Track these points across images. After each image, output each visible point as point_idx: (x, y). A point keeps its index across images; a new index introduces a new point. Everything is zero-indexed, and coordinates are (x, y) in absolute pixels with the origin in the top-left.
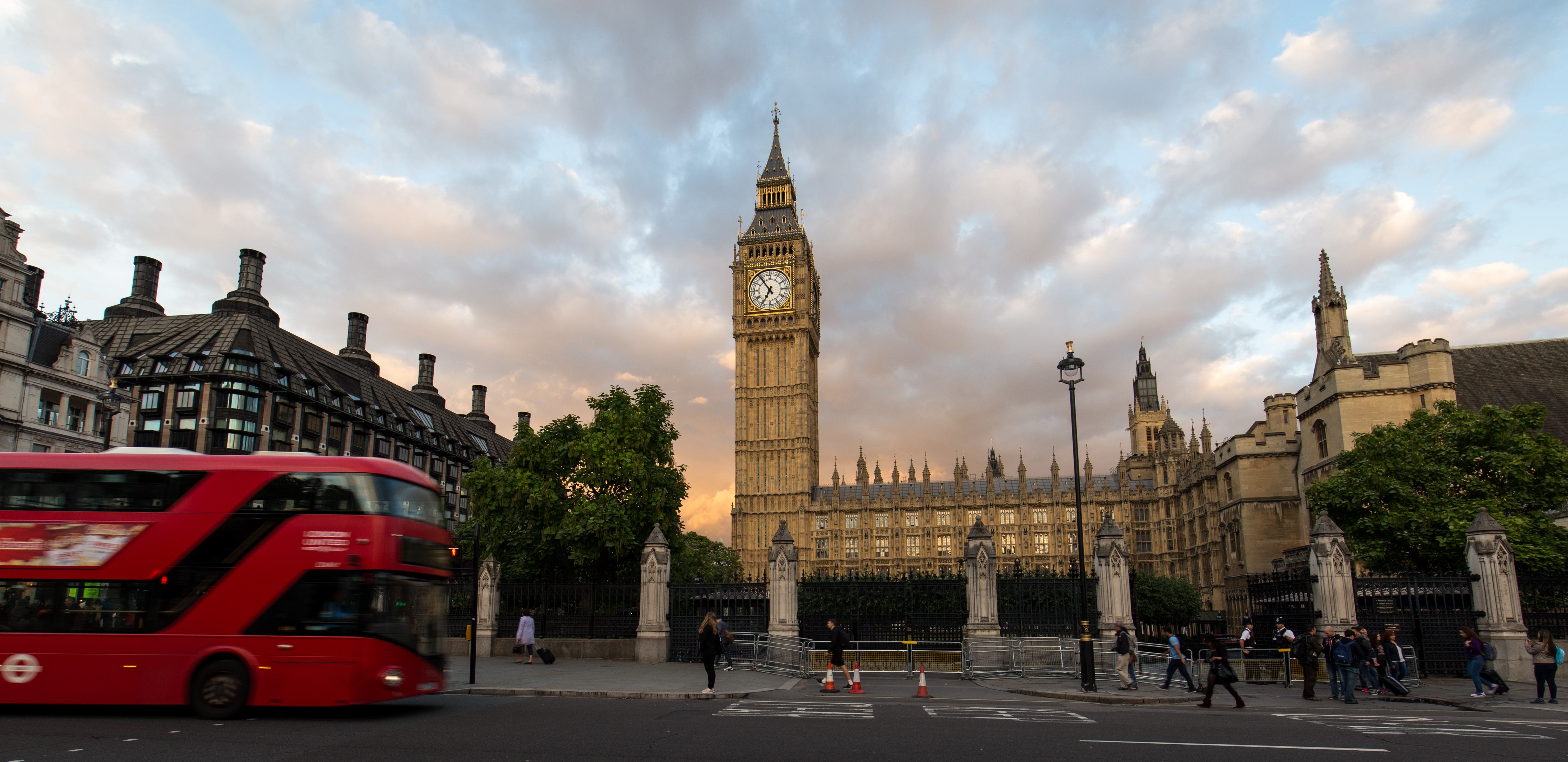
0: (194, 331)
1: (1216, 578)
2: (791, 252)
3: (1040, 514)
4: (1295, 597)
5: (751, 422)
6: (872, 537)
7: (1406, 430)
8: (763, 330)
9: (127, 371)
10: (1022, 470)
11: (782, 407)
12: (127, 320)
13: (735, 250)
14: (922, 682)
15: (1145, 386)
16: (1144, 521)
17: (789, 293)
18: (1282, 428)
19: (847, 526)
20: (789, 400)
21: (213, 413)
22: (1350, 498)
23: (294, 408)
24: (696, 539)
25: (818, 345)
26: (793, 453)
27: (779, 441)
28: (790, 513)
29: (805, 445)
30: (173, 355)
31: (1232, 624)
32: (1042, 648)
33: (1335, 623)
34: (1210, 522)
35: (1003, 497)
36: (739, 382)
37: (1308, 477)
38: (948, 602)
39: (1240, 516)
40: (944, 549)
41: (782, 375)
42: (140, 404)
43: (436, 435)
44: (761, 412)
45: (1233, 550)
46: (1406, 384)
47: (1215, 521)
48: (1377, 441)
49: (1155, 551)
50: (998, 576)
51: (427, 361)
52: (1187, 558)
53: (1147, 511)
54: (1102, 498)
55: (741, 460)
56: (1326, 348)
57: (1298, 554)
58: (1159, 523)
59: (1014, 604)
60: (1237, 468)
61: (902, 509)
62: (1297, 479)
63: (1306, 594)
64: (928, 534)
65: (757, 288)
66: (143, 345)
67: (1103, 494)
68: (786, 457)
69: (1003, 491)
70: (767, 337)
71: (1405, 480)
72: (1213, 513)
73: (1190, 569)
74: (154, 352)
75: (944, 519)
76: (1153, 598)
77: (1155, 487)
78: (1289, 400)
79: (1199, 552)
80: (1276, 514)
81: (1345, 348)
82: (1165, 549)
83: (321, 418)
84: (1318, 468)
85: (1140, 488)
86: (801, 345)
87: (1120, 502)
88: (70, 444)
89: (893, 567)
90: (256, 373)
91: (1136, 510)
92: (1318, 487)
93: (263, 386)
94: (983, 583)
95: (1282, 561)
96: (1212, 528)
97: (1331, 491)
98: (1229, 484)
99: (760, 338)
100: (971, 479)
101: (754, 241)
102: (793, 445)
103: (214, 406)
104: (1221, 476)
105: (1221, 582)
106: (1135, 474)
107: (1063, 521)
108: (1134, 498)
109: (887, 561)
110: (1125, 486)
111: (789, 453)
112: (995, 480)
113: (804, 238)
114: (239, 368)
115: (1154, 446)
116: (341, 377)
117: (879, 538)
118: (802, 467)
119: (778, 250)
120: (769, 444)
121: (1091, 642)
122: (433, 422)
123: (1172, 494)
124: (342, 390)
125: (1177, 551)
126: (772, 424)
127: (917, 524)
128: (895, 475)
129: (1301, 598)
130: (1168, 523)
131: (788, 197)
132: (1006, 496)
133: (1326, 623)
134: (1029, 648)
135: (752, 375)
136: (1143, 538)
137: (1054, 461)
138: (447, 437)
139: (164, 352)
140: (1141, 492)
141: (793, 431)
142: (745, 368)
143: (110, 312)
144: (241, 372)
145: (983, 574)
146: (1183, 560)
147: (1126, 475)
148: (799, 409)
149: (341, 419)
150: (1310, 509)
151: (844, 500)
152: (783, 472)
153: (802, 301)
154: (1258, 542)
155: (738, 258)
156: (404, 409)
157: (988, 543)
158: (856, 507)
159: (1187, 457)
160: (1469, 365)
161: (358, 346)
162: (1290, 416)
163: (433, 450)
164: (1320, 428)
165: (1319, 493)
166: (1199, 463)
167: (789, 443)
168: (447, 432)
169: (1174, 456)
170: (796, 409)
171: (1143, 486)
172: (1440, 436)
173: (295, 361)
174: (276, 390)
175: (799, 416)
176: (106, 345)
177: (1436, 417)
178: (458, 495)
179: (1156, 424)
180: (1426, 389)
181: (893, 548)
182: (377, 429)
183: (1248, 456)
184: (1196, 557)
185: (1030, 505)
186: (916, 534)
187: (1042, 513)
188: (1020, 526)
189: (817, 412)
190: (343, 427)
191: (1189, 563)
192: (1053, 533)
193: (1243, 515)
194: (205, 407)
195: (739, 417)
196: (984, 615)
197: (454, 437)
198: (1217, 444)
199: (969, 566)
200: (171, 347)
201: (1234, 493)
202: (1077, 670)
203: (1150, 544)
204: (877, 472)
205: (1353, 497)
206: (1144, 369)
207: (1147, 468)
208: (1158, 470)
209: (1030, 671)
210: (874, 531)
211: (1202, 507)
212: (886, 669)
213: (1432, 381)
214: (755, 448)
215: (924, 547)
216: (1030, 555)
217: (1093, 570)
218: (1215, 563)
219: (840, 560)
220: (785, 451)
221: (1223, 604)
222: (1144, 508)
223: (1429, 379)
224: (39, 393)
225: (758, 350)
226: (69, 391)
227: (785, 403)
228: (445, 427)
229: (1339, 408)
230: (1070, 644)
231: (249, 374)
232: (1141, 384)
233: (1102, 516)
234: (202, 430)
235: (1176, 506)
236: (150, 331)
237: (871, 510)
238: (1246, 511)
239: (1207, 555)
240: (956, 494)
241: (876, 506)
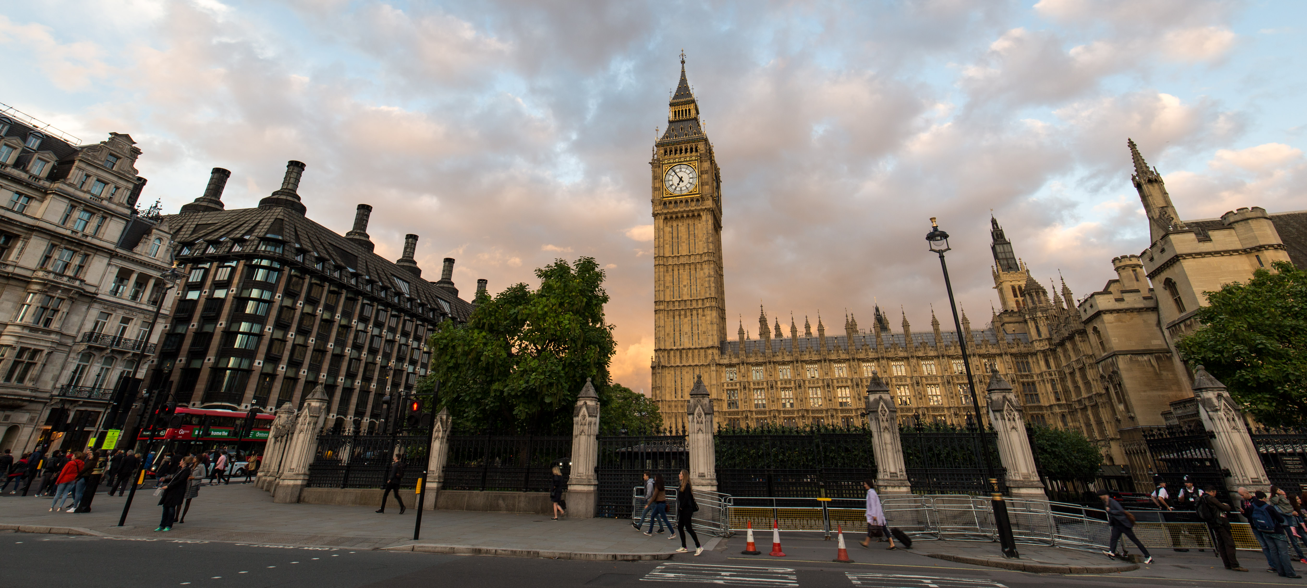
0: (242, 220)
1: (1110, 431)
2: (697, 151)
3: (928, 366)
4: (1198, 454)
5: (667, 284)
6: (777, 388)
7: (1252, 288)
8: (676, 210)
9: (186, 252)
10: (905, 325)
11: (693, 272)
12: (195, 214)
13: (653, 150)
14: (842, 545)
15: (1002, 251)
16: (1027, 373)
17: (696, 181)
18: (1135, 286)
19: (754, 378)
20: (699, 266)
21: (241, 284)
22: (1221, 352)
23: (304, 279)
24: (620, 391)
25: (720, 220)
26: (703, 311)
27: (691, 301)
28: (702, 365)
29: (714, 304)
30: (222, 240)
31: (1139, 480)
32: (955, 507)
33: (1247, 482)
34: (1091, 374)
35: (893, 350)
36: (657, 252)
37: (1173, 330)
38: (855, 455)
39: (1118, 368)
40: (844, 400)
41: (692, 245)
42: (188, 278)
43: (410, 300)
44: (676, 277)
45: (1120, 402)
46: (1239, 247)
47: (1095, 373)
48: (1230, 298)
49: (1044, 402)
50: (901, 429)
51: (412, 239)
52: (1076, 410)
53: (1028, 363)
54: (983, 351)
55: (659, 318)
56: (1156, 216)
57: (1185, 406)
58: (1041, 374)
59: (918, 457)
60: (1103, 322)
61: (802, 361)
62: (1163, 332)
63: (1207, 450)
64: (828, 385)
65: (671, 178)
66: (202, 232)
67: (984, 347)
68: (698, 314)
69: (892, 344)
70: (679, 215)
71: (1269, 335)
72: (1091, 365)
73: (1081, 421)
74: (209, 238)
75: (841, 371)
76: (1054, 452)
77: (1030, 341)
78: (1134, 261)
79: (1087, 404)
80: (1152, 366)
81: (1173, 216)
82: (1053, 401)
83: (323, 286)
84: (1180, 322)
85: (1017, 342)
86: (707, 221)
87: (1000, 355)
88: (128, 312)
89: (799, 417)
90: (281, 252)
91: (1018, 363)
92: (1188, 342)
93: (283, 261)
94: (887, 436)
95: (1171, 413)
96: (1093, 380)
97: (1201, 345)
98: (1099, 336)
99: (674, 216)
100: (861, 334)
101: (668, 144)
102: (703, 304)
103: (243, 278)
104: (1090, 330)
105: (1115, 435)
106: (1010, 328)
107: (951, 373)
108: (1014, 350)
109: (793, 412)
110: (1002, 339)
111: (700, 311)
112: (883, 334)
113: (706, 140)
114: (269, 248)
115: (1021, 302)
116: (344, 254)
117: (784, 389)
118: (712, 323)
119: (686, 150)
120: (683, 303)
121: (1003, 502)
122: (409, 289)
123: (1047, 347)
124: (343, 264)
125: (1064, 402)
126: (685, 286)
127: (817, 376)
128: (794, 330)
129: (1204, 454)
130: (1051, 375)
131: (693, 112)
132: (895, 349)
133: (1237, 482)
134: (941, 506)
135: (668, 246)
136: (1029, 389)
137: (934, 317)
138: (419, 301)
139: (216, 237)
140: (1018, 345)
141: (703, 293)
142: (662, 240)
143: (186, 208)
144: (269, 252)
145: (886, 427)
146: (1072, 412)
147: (1001, 329)
148: (707, 274)
149: (338, 288)
150: (1185, 362)
151: (749, 353)
152: (695, 328)
153: (707, 187)
154: (1143, 393)
155: (656, 156)
156: (388, 278)
157: (886, 397)
158: (761, 360)
159: (1054, 312)
160: (1291, 229)
161: (361, 229)
162: (1139, 275)
163: (406, 312)
164: (1170, 284)
165: (1190, 347)
166: (1067, 318)
167: (700, 302)
168: (419, 297)
169: (1042, 311)
170: (704, 273)
171: (1019, 339)
172: (1288, 293)
173: (311, 242)
174: (293, 265)
175: (707, 279)
176: (175, 233)
177: (1278, 276)
178: (422, 351)
179: (1020, 283)
180: (1258, 251)
181: (797, 399)
182: (365, 295)
183: (1111, 311)
184: (1085, 409)
185: (918, 357)
186: (816, 385)
187: (930, 365)
188: (912, 378)
189: (722, 276)
190: (338, 294)
191: (1079, 415)
192: (943, 384)
193: (1120, 367)
194: (236, 280)
195: (657, 280)
196: (893, 470)
197: (424, 300)
198: (1079, 301)
199: (871, 419)
200: (222, 234)
201: (1107, 346)
202: (993, 532)
203: (1037, 395)
204: (777, 328)
205: (1223, 351)
206: (998, 236)
207: (1019, 322)
208: (1029, 324)
209: (947, 533)
210: (779, 383)
211: (1079, 359)
212: (803, 528)
213: (1262, 243)
214: (671, 307)
215: (825, 398)
216: (925, 406)
217: (990, 424)
218: (1105, 415)
219: (750, 411)
220: (697, 309)
221: (1124, 458)
222: (1025, 361)
223: (1258, 241)
224: (116, 271)
225: (672, 226)
226: (139, 269)
227: (696, 269)
228: (418, 293)
229: (1183, 268)
230: (982, 503)
231: (275, 253)
232: (999, 249)
233: (986, 369)
234: (230, 298)
235: (1054, 359)
236: (210, 222)
237: (774, 363)
238: (1122, 363)
239: (1095, 406)
240: (850, 347)
241: (779, 359)
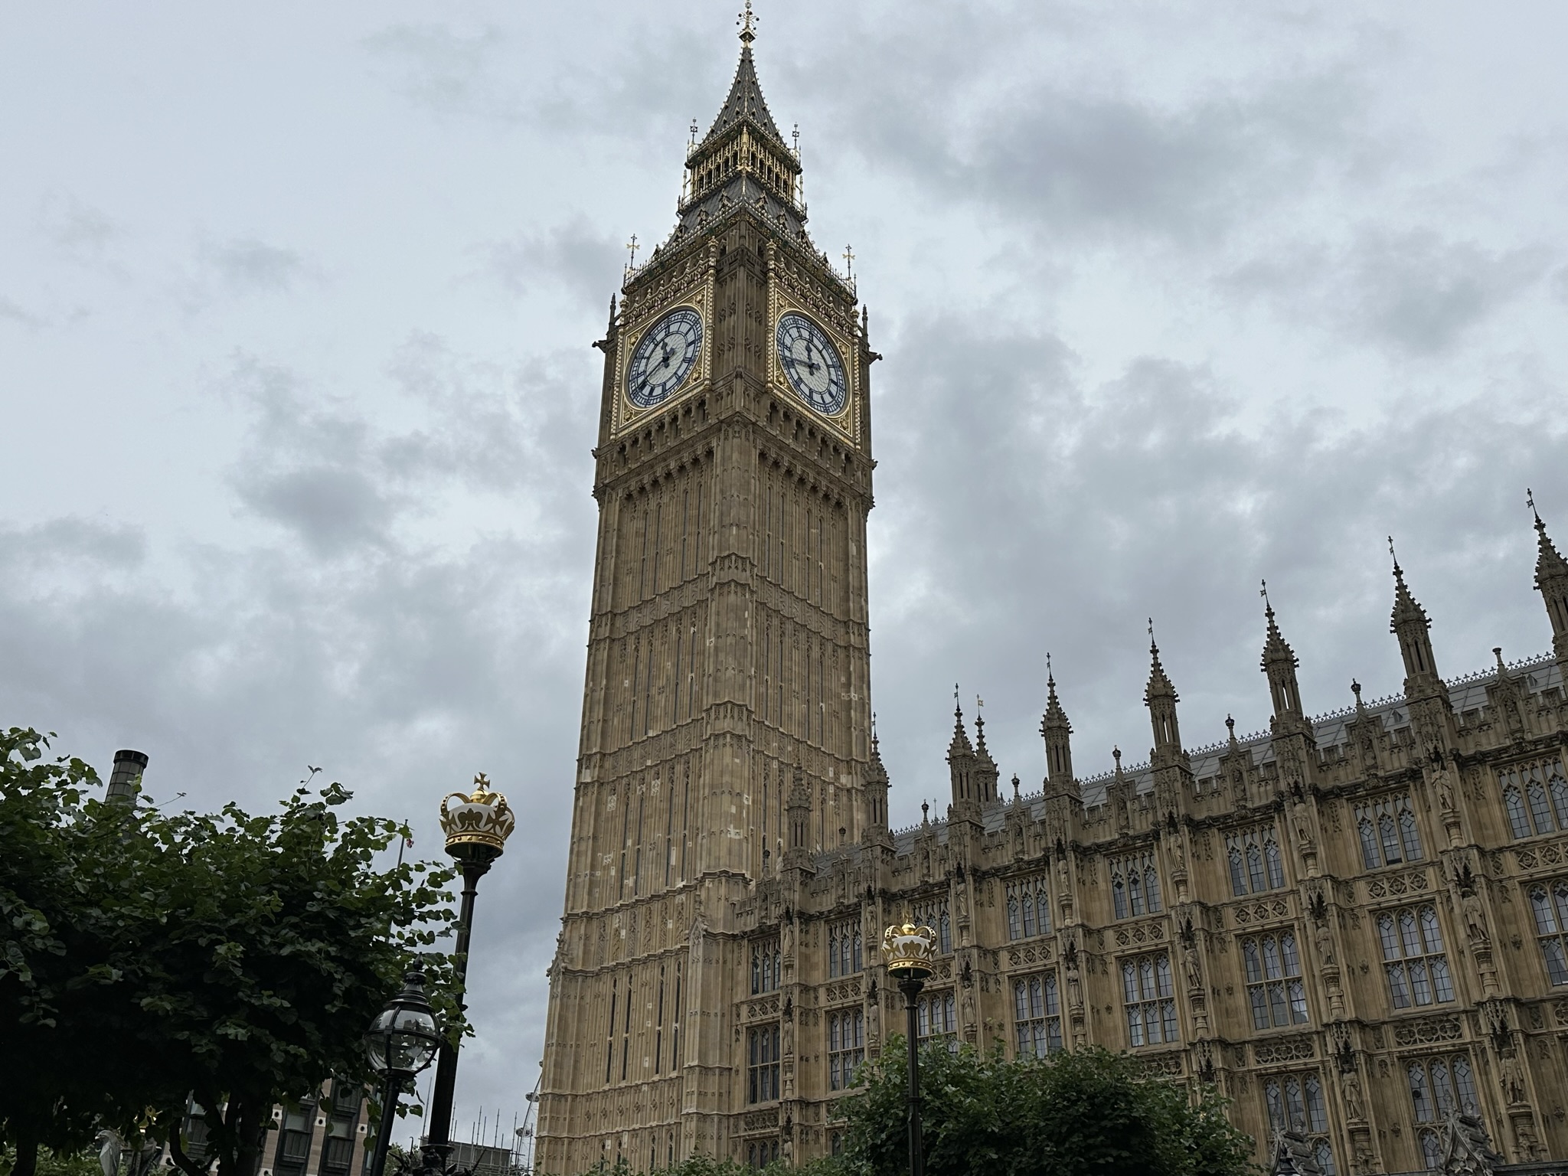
8: (649, 458)
11: (685, 638)
13: (613, 308)
26: (701, 758)
27: (673, 733)
29: (724, 724)
41: (689, 553)
68: (686, 775)
70: (659, 472)
86: (725, 460)
99: (647, 479)
101: (653, 272)
120: (652, 748)
135: (631, 577)
142: (611, 563)
148: (714, 629)
152: (677, 821)
153: (731, 354)
155: (618, 322)
167: (695, 732)
170: (710, 632)
175: (713, 646)
214: (622, 770)
220: (686, 758)
225: (643, 513)
227: (693, 625)
